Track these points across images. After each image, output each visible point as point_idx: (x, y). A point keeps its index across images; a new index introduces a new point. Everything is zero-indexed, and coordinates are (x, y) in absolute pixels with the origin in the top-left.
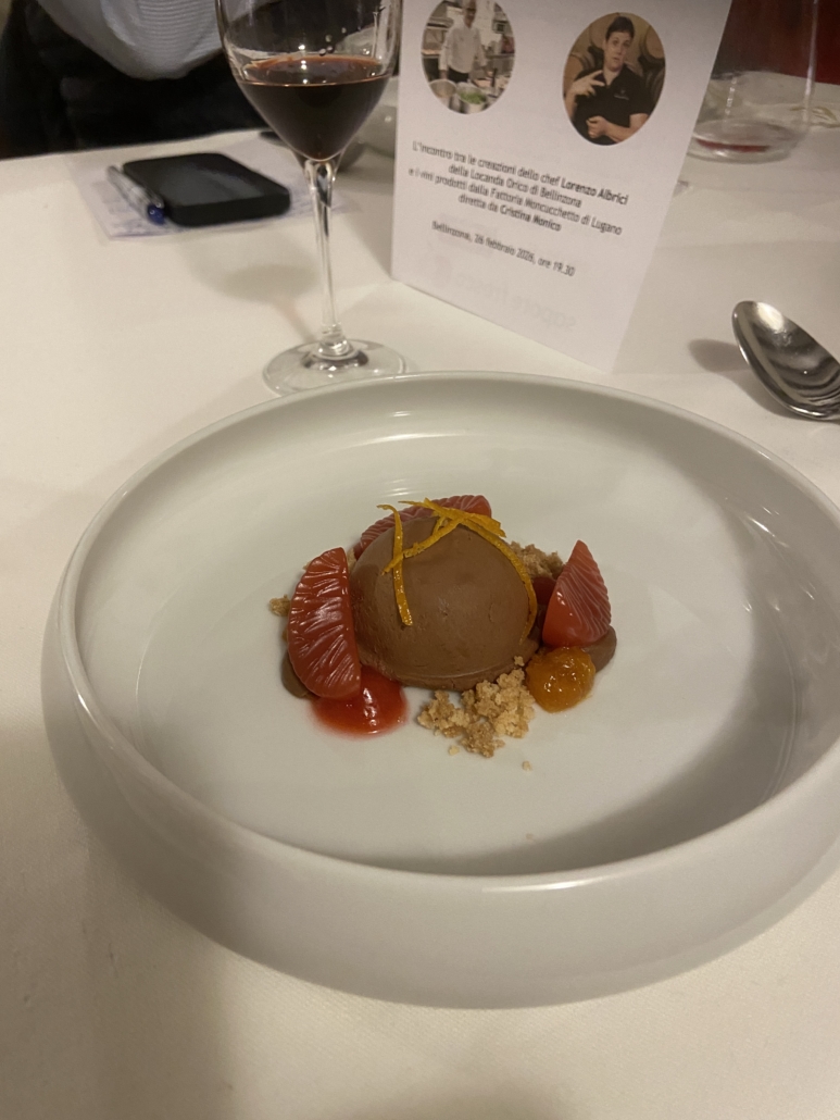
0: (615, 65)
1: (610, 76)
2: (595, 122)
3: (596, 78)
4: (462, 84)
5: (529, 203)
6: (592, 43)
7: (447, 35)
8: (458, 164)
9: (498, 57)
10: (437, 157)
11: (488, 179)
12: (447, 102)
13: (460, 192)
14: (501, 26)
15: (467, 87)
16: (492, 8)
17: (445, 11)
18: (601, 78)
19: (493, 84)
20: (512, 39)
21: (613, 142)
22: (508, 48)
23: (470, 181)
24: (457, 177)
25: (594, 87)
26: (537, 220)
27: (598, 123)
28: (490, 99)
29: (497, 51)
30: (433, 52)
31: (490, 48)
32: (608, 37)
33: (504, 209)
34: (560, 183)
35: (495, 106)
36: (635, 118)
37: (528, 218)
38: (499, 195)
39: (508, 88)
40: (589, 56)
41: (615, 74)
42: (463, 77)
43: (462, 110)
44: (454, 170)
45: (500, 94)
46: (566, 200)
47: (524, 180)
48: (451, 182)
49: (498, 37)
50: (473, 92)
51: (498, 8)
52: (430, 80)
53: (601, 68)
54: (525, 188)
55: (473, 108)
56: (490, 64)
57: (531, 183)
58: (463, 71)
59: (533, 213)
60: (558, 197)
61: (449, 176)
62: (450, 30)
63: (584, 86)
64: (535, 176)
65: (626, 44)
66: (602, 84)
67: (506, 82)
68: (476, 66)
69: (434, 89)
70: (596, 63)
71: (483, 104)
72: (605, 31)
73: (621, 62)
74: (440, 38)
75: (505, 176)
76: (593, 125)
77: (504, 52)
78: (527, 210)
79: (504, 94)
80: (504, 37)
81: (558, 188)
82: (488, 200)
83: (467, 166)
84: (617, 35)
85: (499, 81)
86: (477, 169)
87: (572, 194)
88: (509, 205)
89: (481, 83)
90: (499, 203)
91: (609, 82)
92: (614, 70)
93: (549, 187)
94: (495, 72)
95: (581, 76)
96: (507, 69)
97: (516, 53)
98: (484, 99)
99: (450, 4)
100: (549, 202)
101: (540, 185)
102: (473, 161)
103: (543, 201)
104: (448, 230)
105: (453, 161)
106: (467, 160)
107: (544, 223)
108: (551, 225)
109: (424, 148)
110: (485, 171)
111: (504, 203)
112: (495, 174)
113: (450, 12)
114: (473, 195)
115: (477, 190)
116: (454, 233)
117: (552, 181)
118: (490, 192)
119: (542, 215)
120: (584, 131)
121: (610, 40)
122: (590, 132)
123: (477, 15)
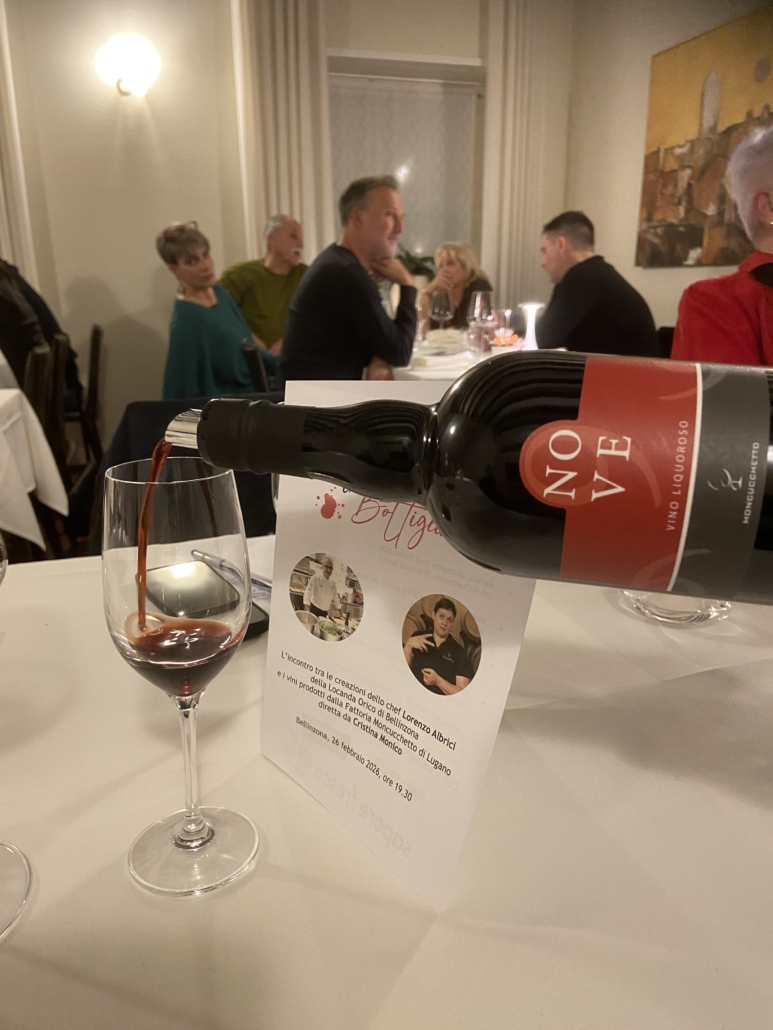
0: (442, 632)
1: (439, 641)
2: (429, 673)
3: (428, 639)
4: (321, 618)
5: (376, 722)
6: (424, 612)
7: (310, 581)
8: (318, 677)
9: (350, 605)
10: (302, 668)
11: (342, 694)
12: (310, 629)
13: (321, 700)
14: (353, 584)
15: (326, 621)
16: (346, 569)
17: (308, 564)
18: (431, 639)
19: (347, 624)
20: (362, 595)
21: (444, 694)
22: (358, 601)
23: (327, 693)
24: (317, 687)
25: (427, 645)
26: (382, 739)
27: (431, 674)
28: (344, 634)
29: (350, 601)
30: (298, 590)
32: (436, 610)
33: (356, 722)
34: (402, 713)
35: (347, 641)
36: (460, 679)
37: (376, 736)
38: (351, 710)
39: (358, 630)
40: (421, 620)
41: (443, 640)
42: (324, 614)
43: (322, 636)
44: (314, 680)
45: (352, 632)
46: (405, 729)
47: (371, 702)
48: (311, 690)
49: (351, 591)
50: (331, 625)
51: (349, 570)
52: (296, 609)
53: (432, 632)
54: (374, 710)
55: (331, 638)
56: (344, 609)
57: (378, 707)
58: (323, 609)
59: (381, 732)
60: (401, 725)
61: (311, 685)
62: (312, 578)
63: (419, 642)
64: (381, 702)
65: (449, 619)
66: (433, 645)
67: (357, 625)
69: (299, 617)
70: (427, 628)
71: (338, 637)
72: (434, 606)
73: (446, 632)
74: (304, 582)
75: (358, 696)
76: (428, 675)
77: (355, 602)
78: (375, 729)
79: (355, 633)
80: (354, 591)
81: (399, 717)
82: (343, 711)
83: (325, 680)
84: (442, 611)
85: (352, 622)
86: (334, 685)
87: (411, 725)
88: (360, 719)
89: (336, 620)
90: (353, 716)
91: (438, 645)
92: (442, 637)
93: (393, 715)
94: (349, 615)
95: (415, 634)
96: (358, 615)
97: (365, 605)
98: (339, 633)
99: (312, 559)
100: (394, 728)
101: (386, 711)
102: (330, 677)
103: (388, 724)
104: (310, 727)
105: (313, 673)
106: (325, 675)
107: (388, 744)
108: (394, 748)
109: (289, 658)
110: (339, 687)
111: (358, 717)
112: (349, 692)
113: (313, 566)
114: (330, 704)
115: (333, 701)
116: (315, 731)
117: (395, 709)
118: (344, 705)
119: (388, 737)
120: (420, 677)
121: (438, 613)
122: (425, 680)
123: (333, 572)
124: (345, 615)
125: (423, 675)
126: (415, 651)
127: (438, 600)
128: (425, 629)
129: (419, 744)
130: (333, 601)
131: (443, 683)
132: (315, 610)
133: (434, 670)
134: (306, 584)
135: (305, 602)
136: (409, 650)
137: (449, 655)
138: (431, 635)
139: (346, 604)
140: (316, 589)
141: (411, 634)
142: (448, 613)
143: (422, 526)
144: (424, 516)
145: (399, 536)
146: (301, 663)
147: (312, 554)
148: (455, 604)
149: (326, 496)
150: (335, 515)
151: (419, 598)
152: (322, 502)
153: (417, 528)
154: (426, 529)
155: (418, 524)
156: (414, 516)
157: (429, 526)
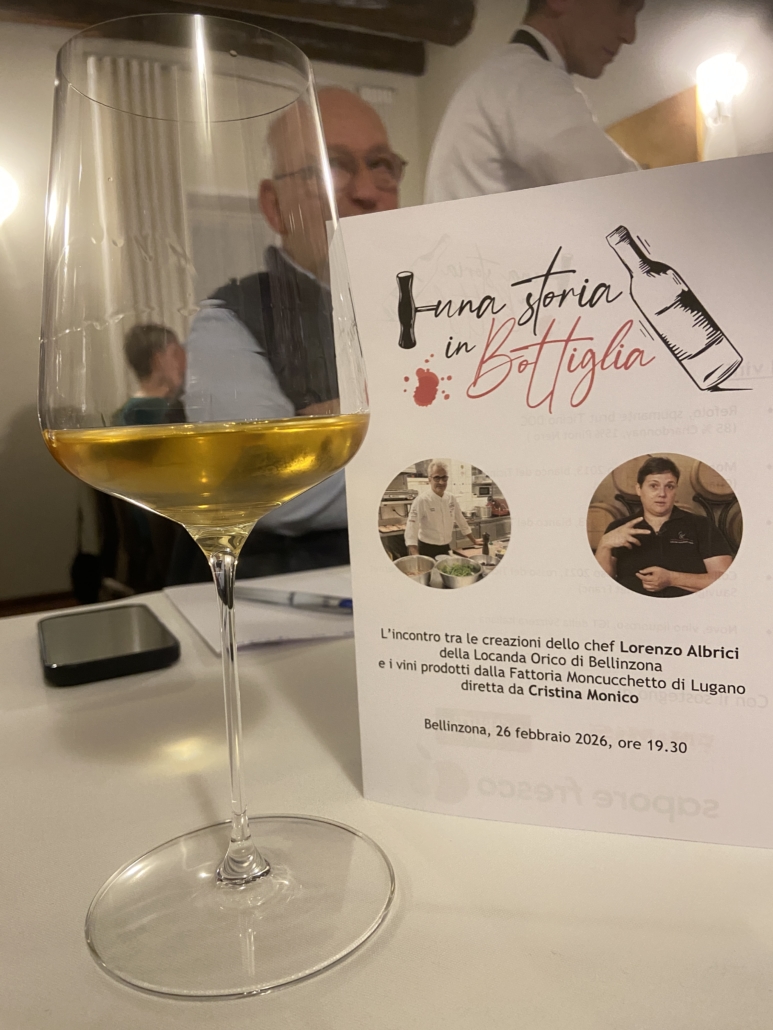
0: (659, 509)
1: (656, 523)
2: (651, 574)
3: (636, 526)
4: (440, 558)
5: (572, 677)
6: (620, 491)
7: (411, 509)
8: (451, 647)
9: (486, 522)
10: (419, 643)
11: (500, 658)
12: (423, 581)
13: (463, 678)
14: (485, 489)
15: (450, 559)
16: (470, 472)
17: (405, 483)
18: (644, 525)
19: (486, 552)
20: (504, 501)
21: (691, 593)
22: (499, 512)
23: (473, 664)
24: (453, 662)
25: (634, 536)
26: (592, 695)
27: (655, 575)
28: (485, 569)
29: (484, 516)
30: (395, 528)
31: (473, 514)
32: (641, 481)
33: (535, 690)
34: (617, 647)
35: (491, 577)
36: (712, 562)
37: (579, 695)
38: (521, 675)
39: (507, 554)
40: (618, 504)
41: (664, 519)
42: (444, 550)
43: (447, 584)
44: (446, 653)
45: (498, 562)
46: (633, 665)
47: (555, 652)
48: (446, 669)
49: (484, 501)
50: (459, 563)
51: (476, 471)
52: (395, 558)
53: (642, 514)
54: (562, 661)
55: (464, 583)
57: (569, 654)
58: (441, 543)
59: (584, 688)
60: (620, 664)
61: (441, 662)
62: (415, 502)
63: (622, 536)
64: (574, 646)
65: (669, 486)
66: (648, 532)
67: (505, 547)
68: (457, 535)
69: (402, 568)
70: (631, 510)
71: (474, 575)
72: (636, 476)
73: (668, 505)
75: (527, 652)
76: (648, 577)
77: (494, 515)
78: (574, 686)
79: (503, 560)
80: (491, 500)
81: (616, 653)
82: (506, 682)
83: (465, 646)
84: (652, 478)
85: (493, 548)
86: (481, 648)
87: (643, 657)
88: (541, 684)
89: (466, 553)
90: (525, 684)
92: (661, 515)
93: (600, 655)
94: (486, 539)
95: (611, 527)
96: (503, 533)
97: (512, 515)
98: (476, 569)
99: (410, 475)
100: (607, 672)
101: (586, 655)
102: (474, 640)
103: (596, 671)
104: (451, 727)
105: (443, 644)
106: (464, 639)
107: (608, 697)
108: (621, 698)
109: (396, 635)
110: (494, 649)
111: (532, 682)
112: (511, 651)
113: (413, 484)
114: (483, 680)
115: (486, 673)
116: (461, 729)
117: (603, 647)
118: (507, 673)
119: (600, 689)
120: (636, 586)
121: (646, 485)
122: (646, 586)
123: (449, 482)
124: (480, 540)
125: (640, 581)
126: (618, 553)
127: (642, 464)
128: (628, 514)
129: (668, 675)
130: (456, 526)
131: (679, 578)
132: (429, 549)
133: (659, 566)
134: (407, 515)
135: (408, 542)
136: (604, 553)
137: (682, 536)
138: (641, 518)
139: (478, 524)
140: (424, 518)
141: (605, 530)
142: (663, 478)
143: (590, 366)
144: (590, 351)
145: (552, 393)
146: (416, 636)
147: (408, 466)
148: (673, 460)
149: (420, 372)
150: (439, 396)
151: (606, 473)
152: (415, 383)
153: (581, 372)
154: (598, 368)
155: (582, 365)
156: (573, 356)
157: (603, 361)
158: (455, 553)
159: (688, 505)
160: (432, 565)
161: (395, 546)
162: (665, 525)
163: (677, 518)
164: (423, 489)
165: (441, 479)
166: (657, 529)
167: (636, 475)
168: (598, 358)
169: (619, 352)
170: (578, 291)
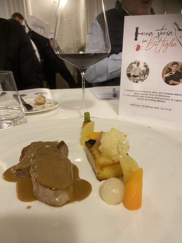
0: (174, 71)
1: (173, 73)
2: (171, 81)
3: (170, 73)
5: (155, 98)
6: (168, 67)
7: (132, 69)
8: (136, 92)
9: (145, 72)
10: (131, 92)
11: (144, 94)
12: (133, 81)
13: (137, 98)
14: (146, 66)
15: (138, 78)
16: (144, 63)
17: (132, 65)
18: (171, 73)
19: (144, 77)
20: (149, 68)
21: (177, 85)
22: (148, 70)
23: (139, 95)
24: (136, 95)
26: (158, 101)
27: (172, 82)
29: (145, 71)
30: (129, 72)
31: (143, 70)
33: (149, 100)
34: (163, 93)
35: (145, 81)
36: (181, 80)
37: (156, 101)
38: (147, 97)
39: (148, 77)
40: (168, 70)
41: (175, 72)
42: (137, 76)
43: (137, 82)
44: (135, 94)
45: (146, 79)
46: (165, 96)
47: (153, 94)
48: (135, 96)
49: (145, 68)
50: (139, 79)
52: (128, 77)
53: (171, 71)
54: (154, 95)
55: (140, 82)
57: (156, 94)
58: (137, 75)
59: (157, 100)
60: (163, 96)
61: (134, 95)
62: (133, 68)
63: (167, 75)
64: (157, 93)
65: (176, 67)
66: (172, 74)
67: (148, 76)
68: (140, 74)
69: (130, 79)
70: (170, 71)
71: (142, 81)
73: (176, 70)
74: (131, 70)
75: (149, 94)
76: (171, 82)
77: (147, 71)
78: (155, 99)
80: (146, 68)
81: (163, 94)
82: (144, 98)
83: (139, 92)
84: (174, 65)
85: (146, 76)
86: (141, 93)
87: (167, 95)
88: (150, 99)
89: (141, 77)
90: (148, 99)
92: (174, 72)
93: (160, 94)
94: (145, 75)
96: (148, 74)
97: (150, 71)
98: (142, 80)
99: (133, 63)
100: (161, 97)
101: (158, 94)
102: (140, 91)
103: (159, 97)
104: (134, 105)
105: (135, 92)
106: (139, 91)
107: (160, 101)
108: (162, 101)
109: (127, 90)
110: (143, 93)
111: (149, 98)
112: (146, 93)
113: (133, 65)
114: (141, 98)
115: (141, 97)
116: (136, 105)
117: (161, 93)
118: (145, 97)
119: (160, 100)
120: (168, 83)
121: (173, 67)
122: (170, 83)
123: (140, 65)
124: (144, 75)
125: (169, 83)
126: (166, 78)
127: (173, 63)
128: (169, 71)
129: (170, 98)
130: (140, 72)
131: (175, 82)
132: (134, 76)
133: (173, 80)
134: (132, 70)
135: (131, 75)
136: (164, 78)
137: (177, 75)
138: (171, 72)
139: (144, 72)
140: (134, 71)
141: (165, 74)
142: (176, 66)
143: (167, 46)
144: (167, 43)
145: (160, 50)
146: (131, 91)
147: (133, 62)
148: (178, 63)
149: (137, 45)
150: (140, 49)
151: (167, 64)
152: (136, 47)
153: (165, 47)
154: (168, 46)
155: (166, 45)
156: (164, 44)
157: (169, 45)
158: (139, 77)
159: (179, 70)
160: (135, 79)
161: (129, 75)
162: (175, 73)
163: (177, 72)
164: (135, 66)
165: (138, 64)
166: (173, 74)
167: (171, 65)
168: (168, 44)
169: (172, 44)
170: (167, 33)
